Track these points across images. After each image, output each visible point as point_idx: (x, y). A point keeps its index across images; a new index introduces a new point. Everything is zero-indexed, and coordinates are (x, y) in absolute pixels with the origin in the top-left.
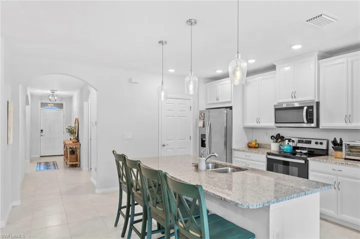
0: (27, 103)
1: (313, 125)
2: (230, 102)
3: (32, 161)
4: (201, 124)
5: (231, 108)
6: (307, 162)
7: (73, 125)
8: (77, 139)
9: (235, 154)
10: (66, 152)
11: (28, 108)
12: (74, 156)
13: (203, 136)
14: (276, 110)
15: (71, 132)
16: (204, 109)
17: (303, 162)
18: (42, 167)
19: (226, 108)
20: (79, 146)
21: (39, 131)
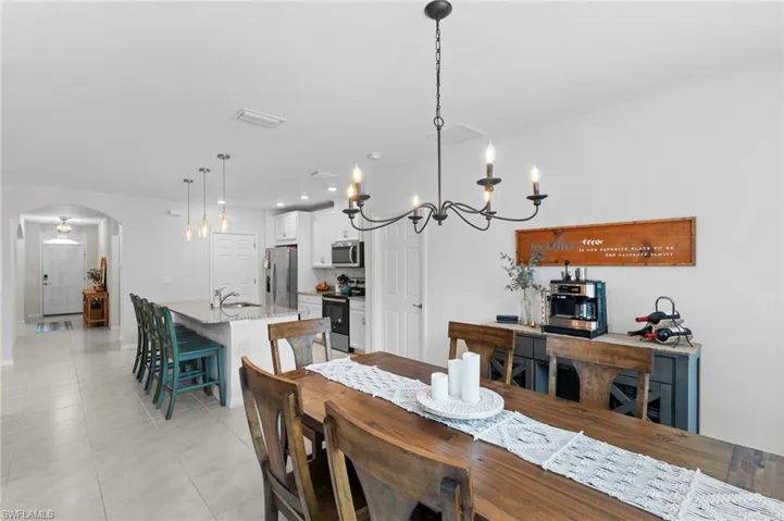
0: (20, 234)
1: (356, 265)
2: (294, 239)
3: (28, 321)
4: (266, 266)
5: (296, 246)
6: (348, 301)
7: (99, 267)
8: (104, 287)
9: (300, 298)
10: (85, 307)
11: (21, 243)
12: (98, 311)
13: (268, 278)
14: (334, 249)
15: (95, 276)
16: (273, 247)
17: (344, 301)
18: (46, 329)
19: (289, 246)
20: (105, 297)
21: (42, 277)
